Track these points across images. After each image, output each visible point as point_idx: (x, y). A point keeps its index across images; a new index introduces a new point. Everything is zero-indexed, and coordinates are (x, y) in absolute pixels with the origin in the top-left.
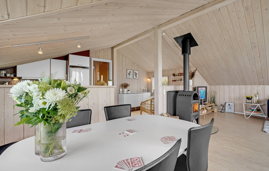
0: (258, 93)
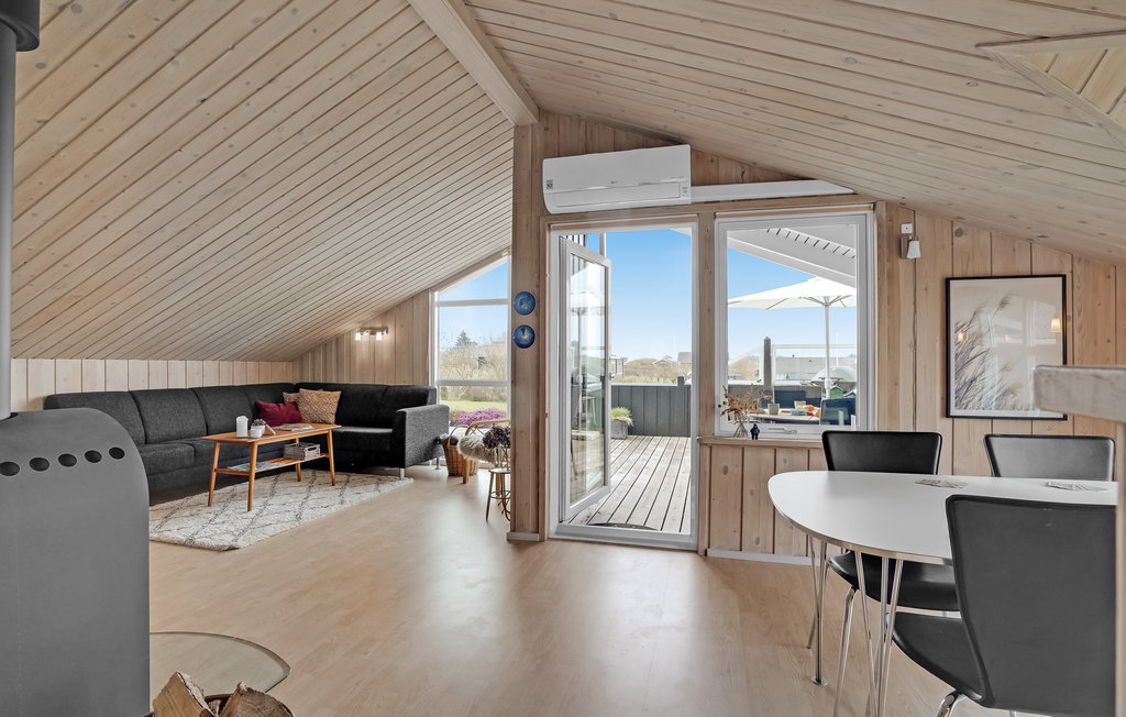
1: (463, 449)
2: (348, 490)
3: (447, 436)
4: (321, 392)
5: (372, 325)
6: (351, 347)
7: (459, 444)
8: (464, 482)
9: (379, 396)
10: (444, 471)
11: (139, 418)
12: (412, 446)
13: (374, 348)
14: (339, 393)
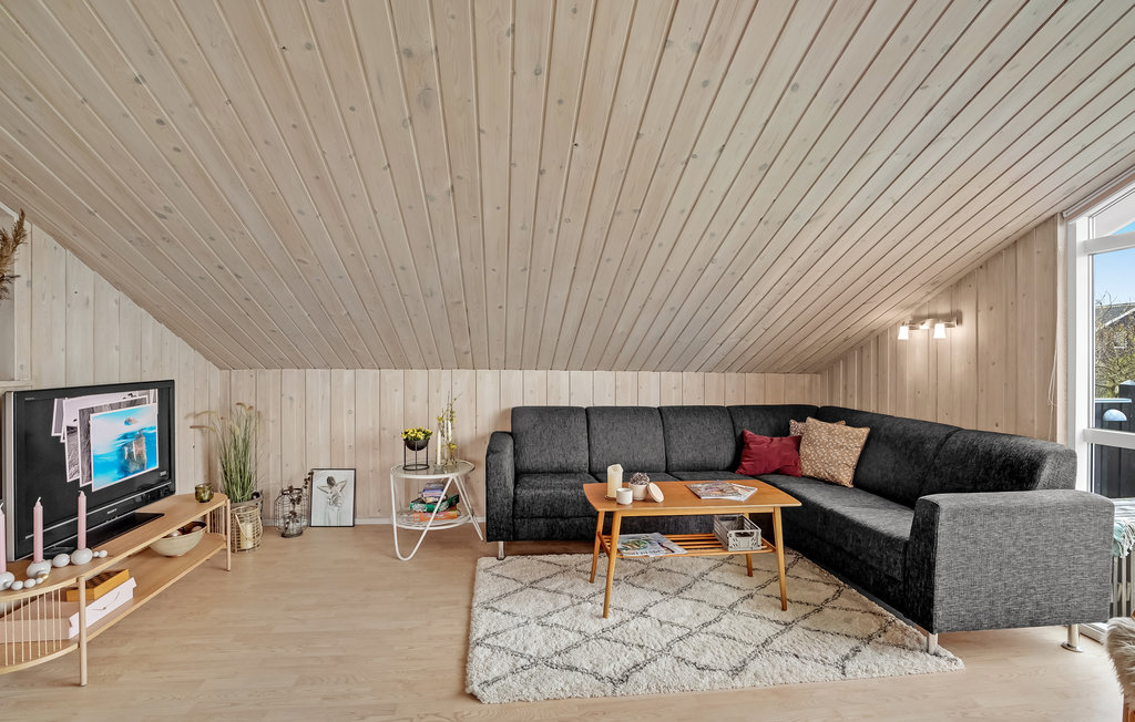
0: (452, 412)
11: (585, 441)
13: (935, 351)
14: (865, 431)
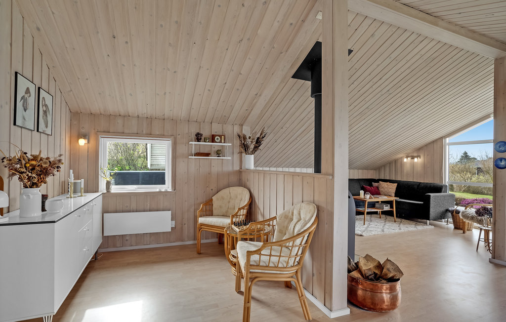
1: (463, 216)
2: (402, 225)
3: (453, 209)
4: (388, 183)
5: (412, 155)
6: (402, 164)
7: (460, 214)
8: (464, 233)
9: (416, 187)
10: (452, 226)
12: (433, 211)
13: (413, 165)
14: (396, 184)
